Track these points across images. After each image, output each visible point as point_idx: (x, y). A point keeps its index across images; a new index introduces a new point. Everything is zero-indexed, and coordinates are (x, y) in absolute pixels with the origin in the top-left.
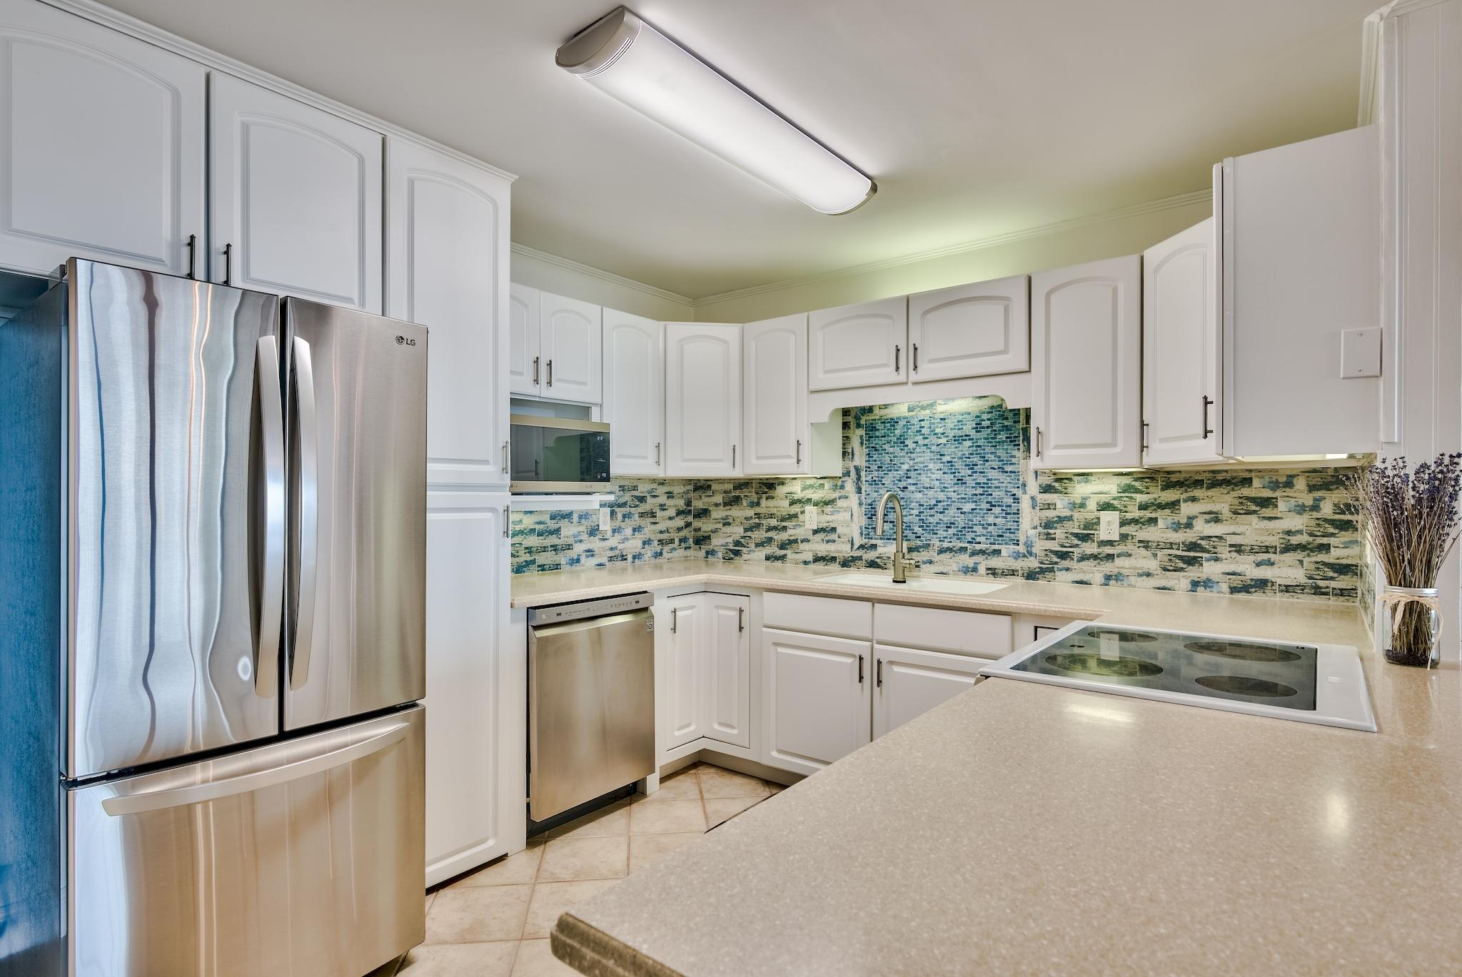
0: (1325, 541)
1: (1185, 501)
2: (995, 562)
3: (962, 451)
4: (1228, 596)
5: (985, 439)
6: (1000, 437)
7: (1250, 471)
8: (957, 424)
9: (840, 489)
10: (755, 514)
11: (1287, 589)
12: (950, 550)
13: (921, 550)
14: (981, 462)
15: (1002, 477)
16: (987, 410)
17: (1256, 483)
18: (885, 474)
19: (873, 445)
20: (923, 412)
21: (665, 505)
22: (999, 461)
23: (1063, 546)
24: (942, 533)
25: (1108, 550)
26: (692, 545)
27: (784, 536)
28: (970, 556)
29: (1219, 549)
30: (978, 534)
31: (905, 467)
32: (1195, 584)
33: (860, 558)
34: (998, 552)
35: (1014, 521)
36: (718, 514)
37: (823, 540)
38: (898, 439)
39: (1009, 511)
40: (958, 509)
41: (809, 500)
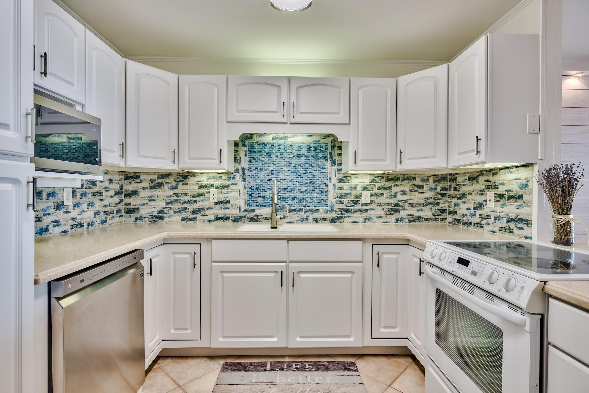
0: (438, 201)
1: (394, 186)
2: (316, 215)
3: (301, 161)
4: (408, 224)
5: (312, 156)
6: (319, 156)
7: (416, 174)
8: (298, 148)
9: (233, 179)
10: (174, 194)
11: (427, 220)
12: (294, 210)
13: (279, 211)
14: (310, 167)
15: (320, 175)
16: (313, 142)
17: (418, 179)
18: (259, 172)
19: (253, 156)
20: (280, 141)
21: (108, 187)
22: (319, 167)
23: (347, 206)
24: (290, 202)
25: (365, 207)
26: (124, 214)
27: (195, 206)
28: (304, 213)
29: (405, 206)
30: (308, 202)
31: (271, 168)
32: (397, 220)
33: (245, 217)
34: (318, 210)
35: (325, 196)
36: (143, 194)
37: (221, 208)
38: (266, 154)
39: (323, 191)
40: (298, 190)
41: (212, 186)
